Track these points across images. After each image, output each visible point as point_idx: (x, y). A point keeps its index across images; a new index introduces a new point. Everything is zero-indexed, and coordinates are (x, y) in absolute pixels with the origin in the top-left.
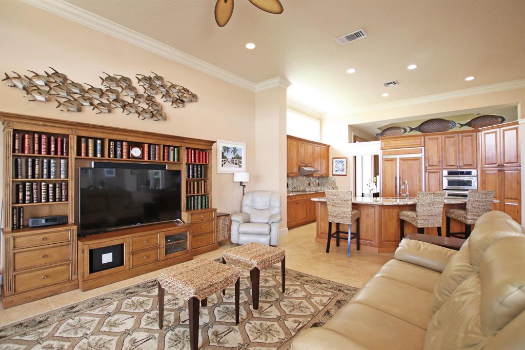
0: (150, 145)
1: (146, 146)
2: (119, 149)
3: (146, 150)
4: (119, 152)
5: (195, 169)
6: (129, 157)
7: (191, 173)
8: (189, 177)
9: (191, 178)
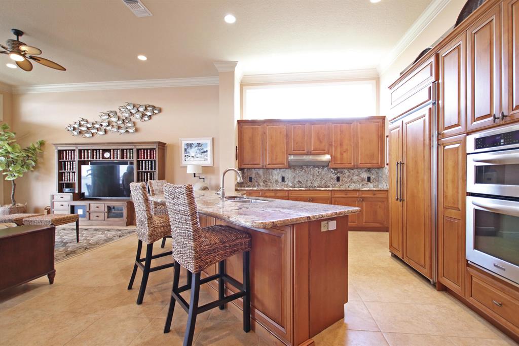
0: (114, 150)
1: (112, 150)
2: (98, 154)
3: (112, 153)
4: (98, 156)
5: (147, 164)
6: (103, 158)
7: (144, 167)
8: (142, 169)
9: (144, 170)
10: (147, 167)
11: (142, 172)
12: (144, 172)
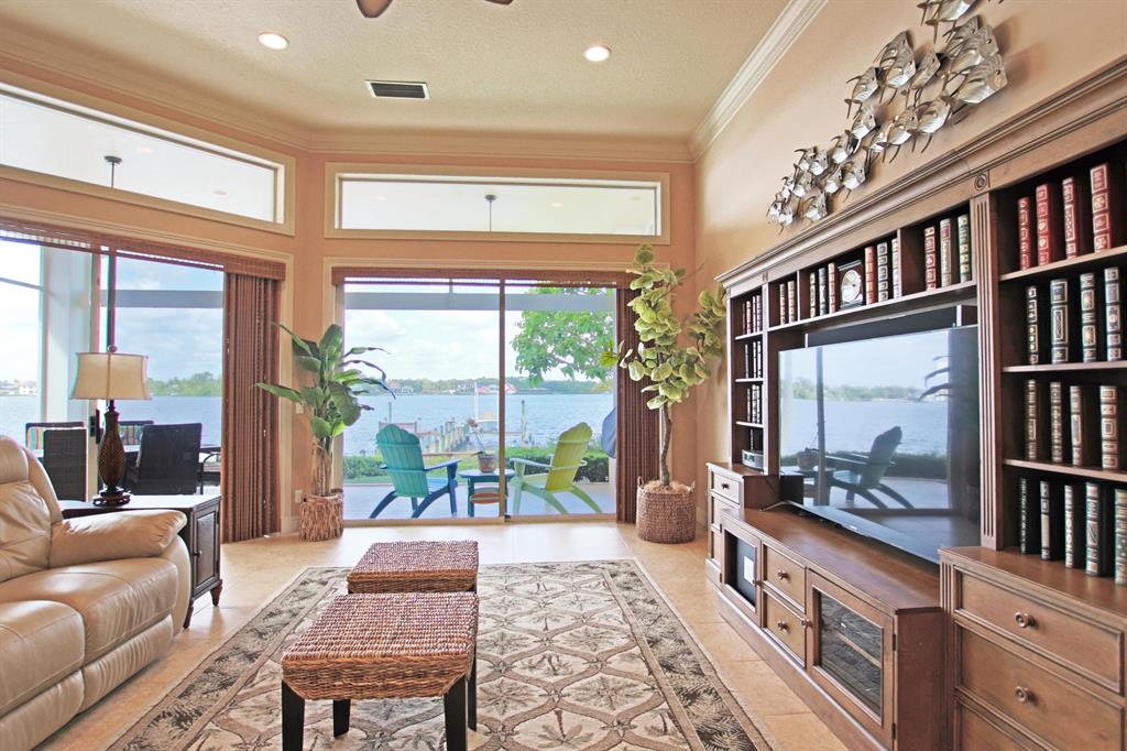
0: (874, 246)
1: (868, 251)
2: (822, 290)
3: (868, 266)
4: (822, 298)
6: (837, 307)
7: (1057, 335)
8: (1045, 357)
9: (1057, 363)
10: (1087, 336)
11: (1044, 379)
12: (1066, 379)
